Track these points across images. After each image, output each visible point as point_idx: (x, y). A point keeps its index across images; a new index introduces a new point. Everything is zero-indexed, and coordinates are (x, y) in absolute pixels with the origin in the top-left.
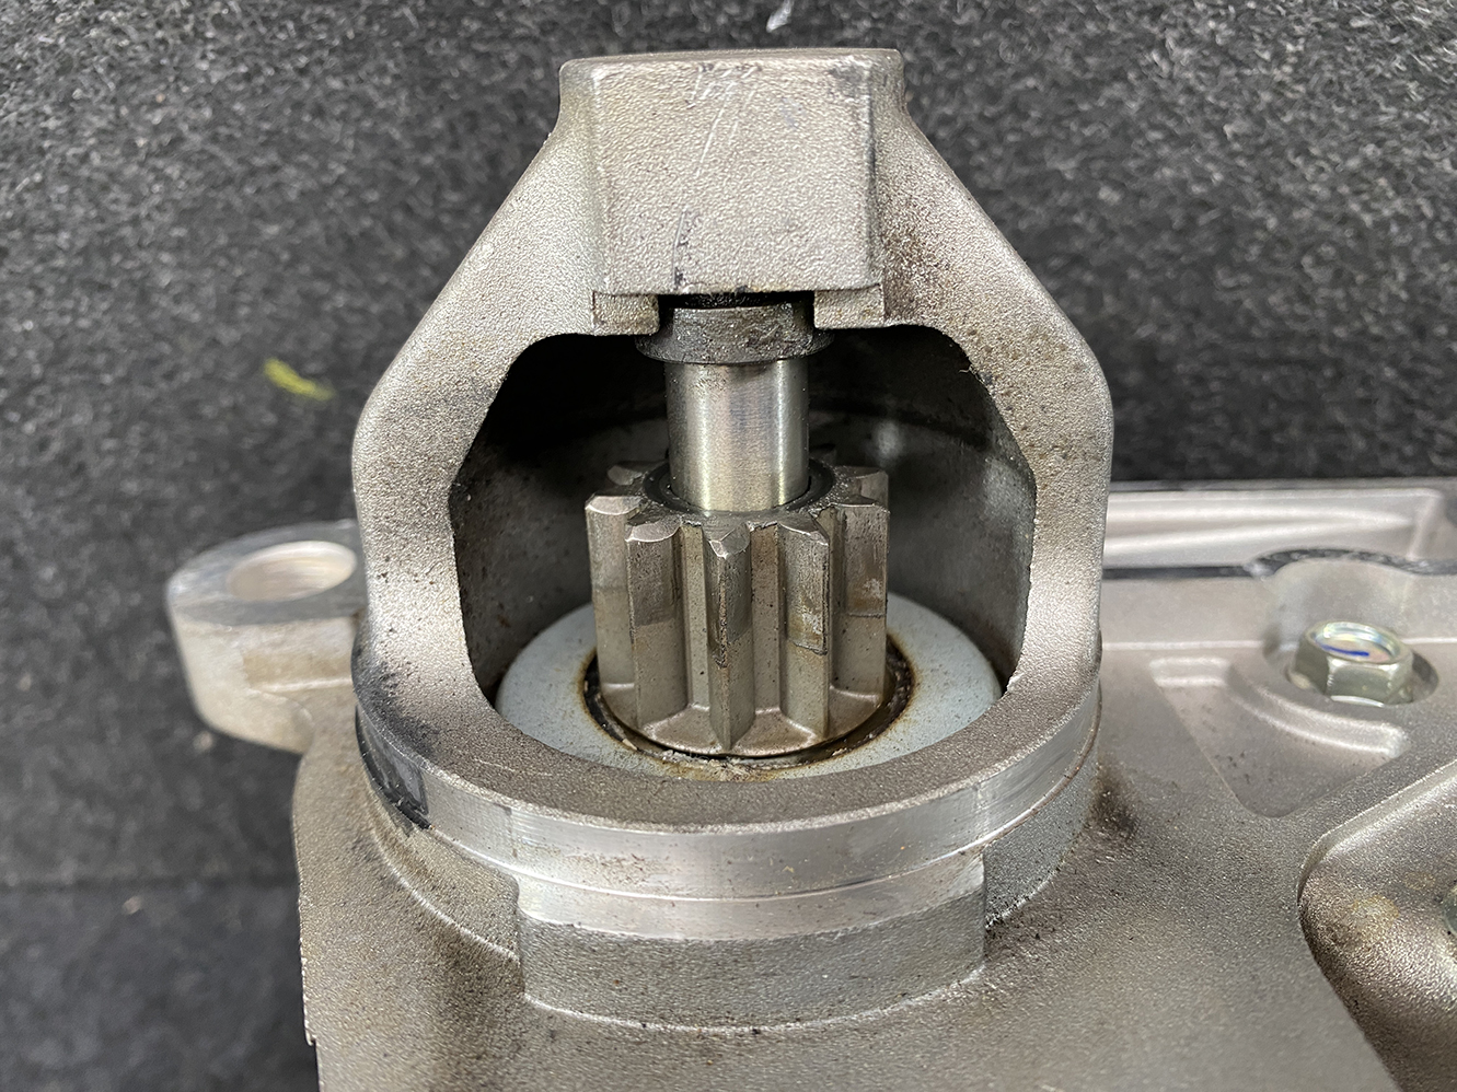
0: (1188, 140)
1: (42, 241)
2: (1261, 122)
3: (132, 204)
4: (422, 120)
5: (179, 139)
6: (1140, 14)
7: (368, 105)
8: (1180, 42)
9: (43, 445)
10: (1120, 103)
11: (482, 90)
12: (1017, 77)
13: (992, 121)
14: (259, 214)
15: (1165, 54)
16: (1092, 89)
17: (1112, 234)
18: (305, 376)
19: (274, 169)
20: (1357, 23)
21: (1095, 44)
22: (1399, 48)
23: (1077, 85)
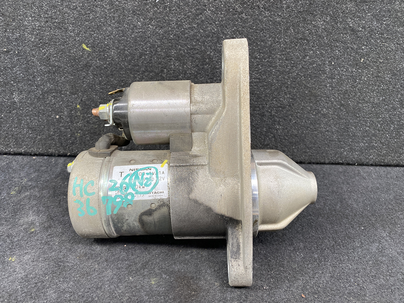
0: (211, 24)
1: (54, 21)
2: (220, 22)
3: (68, 16)
4: (110, 9)
5: (77, 8)
6: (203, 6)
7: (103, 6)
8: (208, 10)
9: (45, 54)
10: (202, 17)
11: (119, 6)
12: (188, 13)
13: (185, 18)
14: (86, 20)
15: (207, 12)
16: (198, 15)
17: (202, 37)
18: (87, 47)
19: (89, 14)
20: (231, 10)
21: (198, 9)
22: (236, 14)
23: (196, 15)
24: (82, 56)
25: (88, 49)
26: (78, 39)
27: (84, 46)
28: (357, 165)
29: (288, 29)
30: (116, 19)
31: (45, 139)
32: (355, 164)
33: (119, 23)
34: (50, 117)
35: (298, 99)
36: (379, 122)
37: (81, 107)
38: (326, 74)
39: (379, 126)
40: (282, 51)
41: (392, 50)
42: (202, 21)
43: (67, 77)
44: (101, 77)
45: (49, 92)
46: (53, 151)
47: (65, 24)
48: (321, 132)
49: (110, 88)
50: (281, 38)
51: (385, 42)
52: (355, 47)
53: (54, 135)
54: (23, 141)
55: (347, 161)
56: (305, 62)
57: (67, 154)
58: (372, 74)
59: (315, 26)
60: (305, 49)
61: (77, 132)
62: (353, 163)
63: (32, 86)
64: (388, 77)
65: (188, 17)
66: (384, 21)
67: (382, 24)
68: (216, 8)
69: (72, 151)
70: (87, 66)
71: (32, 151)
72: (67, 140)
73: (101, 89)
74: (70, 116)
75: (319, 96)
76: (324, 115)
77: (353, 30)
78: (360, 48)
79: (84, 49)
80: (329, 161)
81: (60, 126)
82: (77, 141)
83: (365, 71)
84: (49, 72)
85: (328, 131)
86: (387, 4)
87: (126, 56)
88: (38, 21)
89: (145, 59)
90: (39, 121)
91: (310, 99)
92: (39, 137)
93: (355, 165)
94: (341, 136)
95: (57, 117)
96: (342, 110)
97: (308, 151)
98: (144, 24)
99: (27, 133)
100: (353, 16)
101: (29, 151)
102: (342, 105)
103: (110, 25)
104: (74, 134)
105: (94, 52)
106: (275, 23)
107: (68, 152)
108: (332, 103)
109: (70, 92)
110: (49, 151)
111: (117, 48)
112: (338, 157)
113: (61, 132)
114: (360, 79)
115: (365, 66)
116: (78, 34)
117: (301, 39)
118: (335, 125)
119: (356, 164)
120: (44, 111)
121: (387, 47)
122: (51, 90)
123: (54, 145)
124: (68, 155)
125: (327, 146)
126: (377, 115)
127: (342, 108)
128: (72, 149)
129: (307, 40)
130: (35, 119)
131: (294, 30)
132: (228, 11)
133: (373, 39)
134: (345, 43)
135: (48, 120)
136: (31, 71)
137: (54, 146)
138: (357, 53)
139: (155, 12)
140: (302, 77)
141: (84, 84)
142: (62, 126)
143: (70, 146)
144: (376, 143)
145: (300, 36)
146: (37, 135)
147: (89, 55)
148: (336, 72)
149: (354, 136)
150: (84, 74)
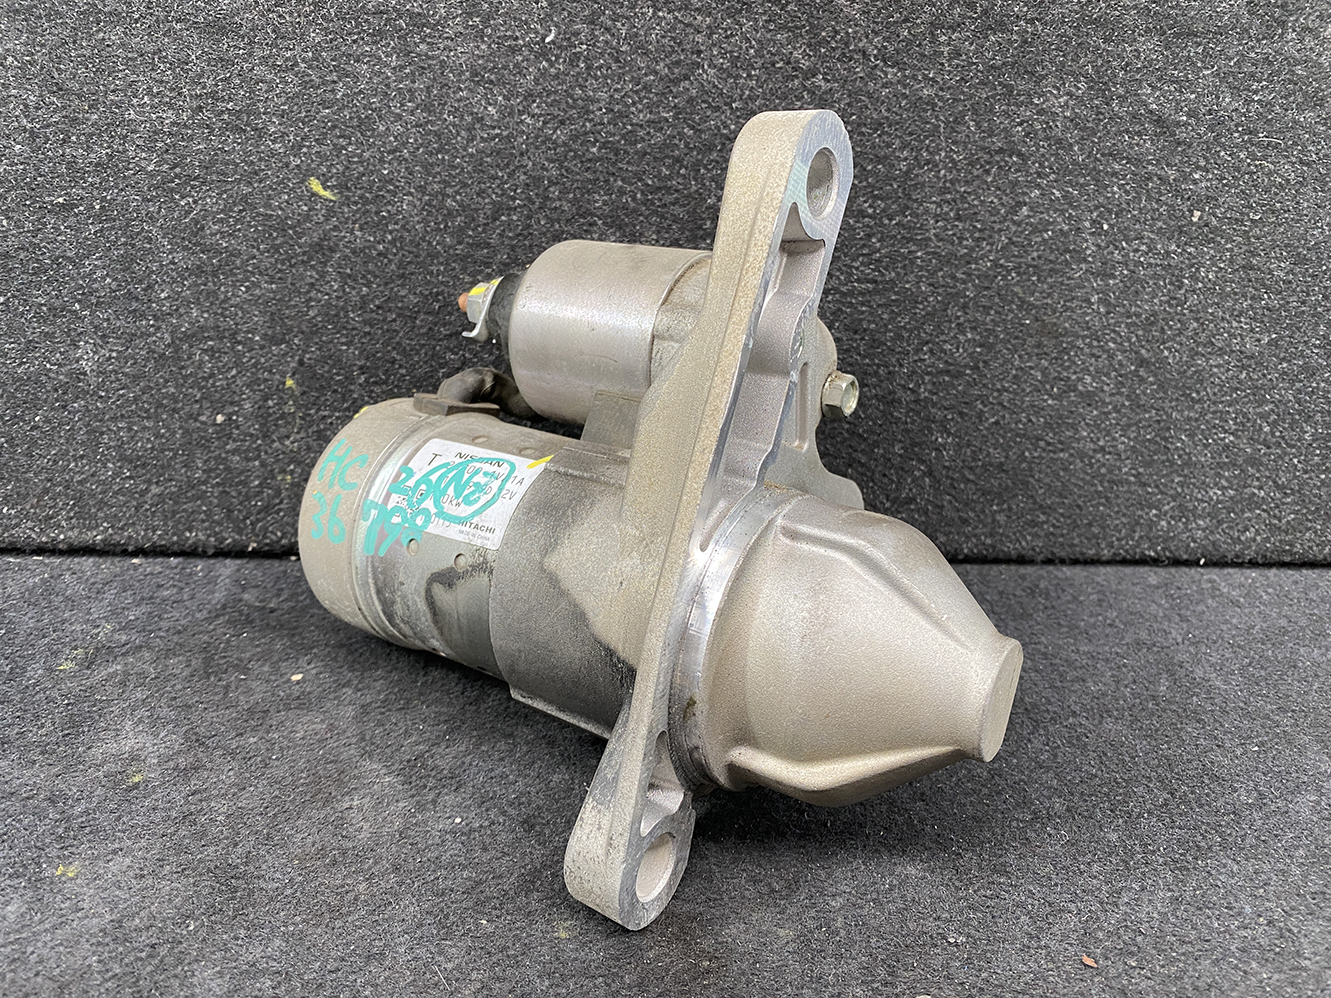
0: (718, 109)
1: (221, 106)
2: (747, 103)
3: (266, 92)
4: (402, 67)
5: (296, 64)
6: (692, 53)
7: (380, 58)
8: (709, 66)
9: (188, 213)
10: (688, 89)
11: (429, 58)
12: (646, 75)
13: (637, 92)
14: (324, 104)
15: (705, 71)
16: (676, 82)
17: (692, 149)
18: (325, 189)
19: (335, 82)
20: (778, 65)
21: (678, 63)
22: (796, 77)
23: (671, 81)
24: (307, 218)
25: (327, 194)
26: (295, 162)
27: (315, 185)
28: (1206, 565)
29: (959, 120)
30: (420, 97)
31: (175, 497)
32: (1199, 560)
33: (427, 108)
34: (196, 420)
35: (999, 347)
36: (1264, 416)
37: (300, 383)
38: (1085, 260)
39: (1267, 429)
40: (944, 191)
41: (1288, 181)
42: (691, 100)
43: (256, 285)
44: (368, 285)
45: (194, 336)
46: (201, 536)
47: (258, 115)
48: (1082, 455)
49: (394, 320)
50: (938, 150)
51: (1265, 158)
52: (1172, 174)
53: (205, 483)
54: (101, 505)
55: (1171, 552)
56: (1018, 224)
57: (247, 547)
58: (1231, 261)
59: (1041, 112)
60: (1015, 184)
61: (283, 471)
62: (1193, 558)
63: (143, 316)
64: (1280, 269)
65: (647, 88)
66: (1256, 92)
67: (1248, 102)
68: (734, 61)
69: (265, 537)
70: (322, 249)
71: (130, 537)
72: (248, 498)
73: (365, 322)
74: (262, 415)
75: (1066, 333)
76: (1089, 398)
77: (1159, 121)
78: (1186, 178)
79: (314, 194)
80: (1113, 551)
81: (227, 452)
82: (281, 502)
83: (1209, 251)
84: (199, 270)
85: (1102, 449)
86: (1258, 41)
87: (450, 214)
88: (171, 106)
89: (510, 222)
90: (158, 436)
91: (1039, 345)
92: (155, 490)
93: (1197, 563)
94: (1148, 464)
95: (220, 418)
96: (1142, 380)
97: (1043, 518)
98: (507, 112)
99: (116, 475)
100: (1160, 79)
101: (121, 538)
102: (1142, 362)
103: (399, 117)
104: (274, 478)
105: (347, 202)
106: (917, 103)
107: (249, 540)
108: (1111, 357)
109: (264, 336)
110: (188, 538)
111: (422, 189)
112: (1141, 537)
113: (228, 469)
114: (1194, 278)
115: (1209, 234)
116: (296, 148)
117: (1001, 151)
118: (1125, 429)
119: (1202, 562)
120: (176, 402)
121: (1270, 174)
122: (202, 329)
123: (203, 516)
124: (250, 549)
125: (1103, 501)
126: (1258, 394)
127: (1142, 372)
128: (265, 529)
129: (1020, 155)
130: (144, 428)
131: (978, 125)
132: (769, 68)
133: (1224, 148)
134: (1138, 161)
135: (187, 432)
136: (139, 269)
137: (203, 521)
138: (1178, 193)
139: (543, 73)
140: (1009, 272)
141: (310, 308)
142: (234, 452)
143: (258, 521)
144: (1260, 488)
145: (998, 142)
146: (149, 482)
147: (331, 212)
148: (1117, 256)
149: (1187, 464)
150: (311, 275)
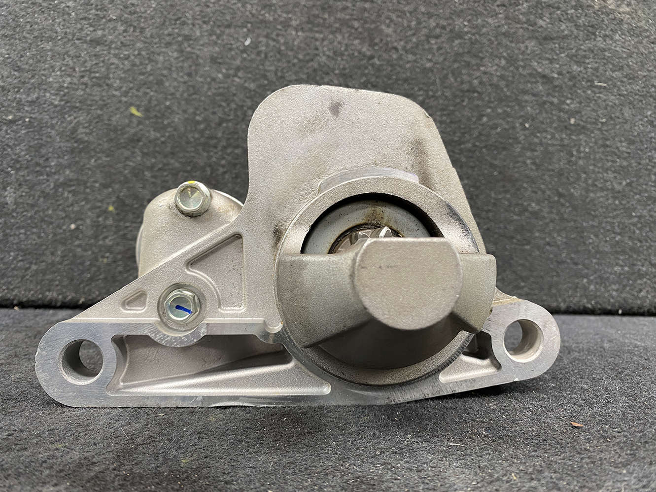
2: (341, 71)
5: (129, 57)
9: (70, 124)
16: (307, 62)
18: (138, 112)
24: (128, 126)
25: (139, 114)
26: (124, 99)
27: (134, 111)
28: (624, 314)
29: (446, 77)
30: (186, 71)
31: (44, 273)
32: (618, 311)
33: (189, 75)
34: (61, 228)
35: (483, 187)
36: (634, 225)
37: (116, 209)
38: (520, 143)
39: (638, 232)
40: (442, 110)
41: (615, 104)
43: (99, 158)
44: (155, 157)
45: (65, 184)
46: (55, 295)
47: (109, 79)
48: (539, 248)
49: (167, 176)
50: (437, 91)
51: (600, 93)
52: (555, 100)
53: (61, 263)
55: (600, 304)
56: (483, 125)
57: (78, 301)
58: (596, 143)
59: (485, 73)
60: (478, 106)
61: (103, 257)
62: (613, 309)
63: (42, 174)
64: (624, 147)
65: (294, 65)
66: (588, 64)
67: (586, 68)
68: (335, 53)
69: (89, 295)
70: (135, 140)
71: (16, 295)
72: (83, 272)
73: (153, 177)
74: (96, 226)
75: (517, 180)
76: (535, 214)
77: (544, 76)
79: (132, 115)
80: (566, 305)
81: (75, 246)
82: (100, 274)
84: (72, 151)
85: (548, 244)
86: (584, 41)
87: (198, 123)
88: (69, 76)
89: (227, 127)
90: (39, 237)
91: (504, 186)
92: (34, 267)
93: (617, 314)
94: (577, 252)
95: (73, 226)
96: (563, 205)
97: (522, 284)
98: (227, 76)
99: (14, 259)
100: (540, 58)
101: (11, 296)
102: (561, 195)
103: (176, 79)
104: (97, 260)
105: (147, 118)
106: (425, 71)
107: (81, 297)
108: (544, 192)
109: (101, 184)
110: (48, 296)
111: (185, 111)
112: (581, 296)
113: (74, 256)
114: (579, 151)
115: (580, 129)
116: (126, 94)
117: (468, 91)
118: (559, 232)
119: (620, 312)
120: (52, 218)
121: (605, 101)
122: (71, 180)
123: (57, 283)
124: (81, 302)
125: (555, 274)
126: (628, 211)
127: (562, 200)
128: (90, 290)
129: (478, 92)
130: (33, 233)
131: (456, 80)
132: (352, 56)
133: (580, 89)
135: (55, 235)
136: (43, 151)
137: (57, 285)
138: (561, 110)
139: (244, 59)
140: (481, 148)
141: (125, 169)
142: (79, 246)
143: (87, 285)
144: (643, 266)
145: (466, 87)
146: (31, 263)
147: (139, 123)
148: (536, 140)
149: (597, 252)
150: (127, 153)
